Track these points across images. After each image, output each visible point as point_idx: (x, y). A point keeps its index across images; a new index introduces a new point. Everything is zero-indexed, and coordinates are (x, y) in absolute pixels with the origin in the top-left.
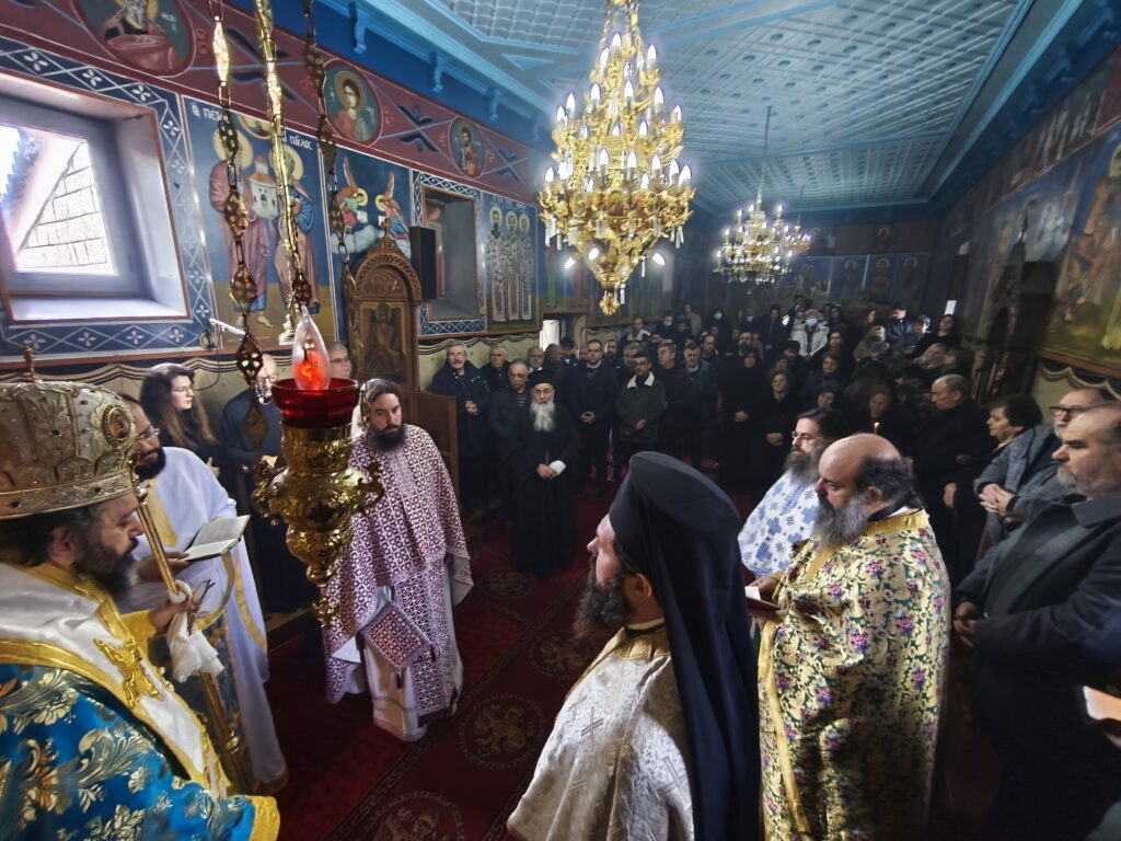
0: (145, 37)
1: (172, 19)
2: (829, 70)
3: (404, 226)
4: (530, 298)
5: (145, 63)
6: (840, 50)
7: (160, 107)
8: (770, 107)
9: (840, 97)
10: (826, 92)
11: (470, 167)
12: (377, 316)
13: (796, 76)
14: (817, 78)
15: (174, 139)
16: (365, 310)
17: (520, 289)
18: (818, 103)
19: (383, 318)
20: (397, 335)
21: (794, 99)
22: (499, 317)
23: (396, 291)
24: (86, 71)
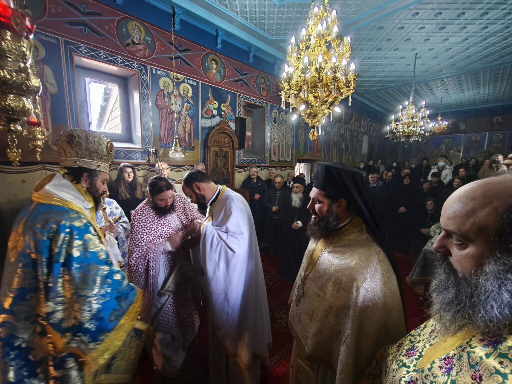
0: (139, 46)
1: (149, 39)
2: (449, 28)
3: (233, 117)
4: (291, 151)
5: (138, 55)
6: (455, 16)
7: (142, 70)
8: (417, 54)
9: (459, 43)
10: (450, 41)
11: (265, 93)
12: (219, 154)
13: (430, 35)
14: (443, 34)
15: (145, 82)
16: (214, 151)
17: (286, 147)
18: (446, 49)
19: (221, 155)
20: (227, 162)
21: (430, 48)
22: (275, 159)
23: (228, 144)
24: (118, 58)
